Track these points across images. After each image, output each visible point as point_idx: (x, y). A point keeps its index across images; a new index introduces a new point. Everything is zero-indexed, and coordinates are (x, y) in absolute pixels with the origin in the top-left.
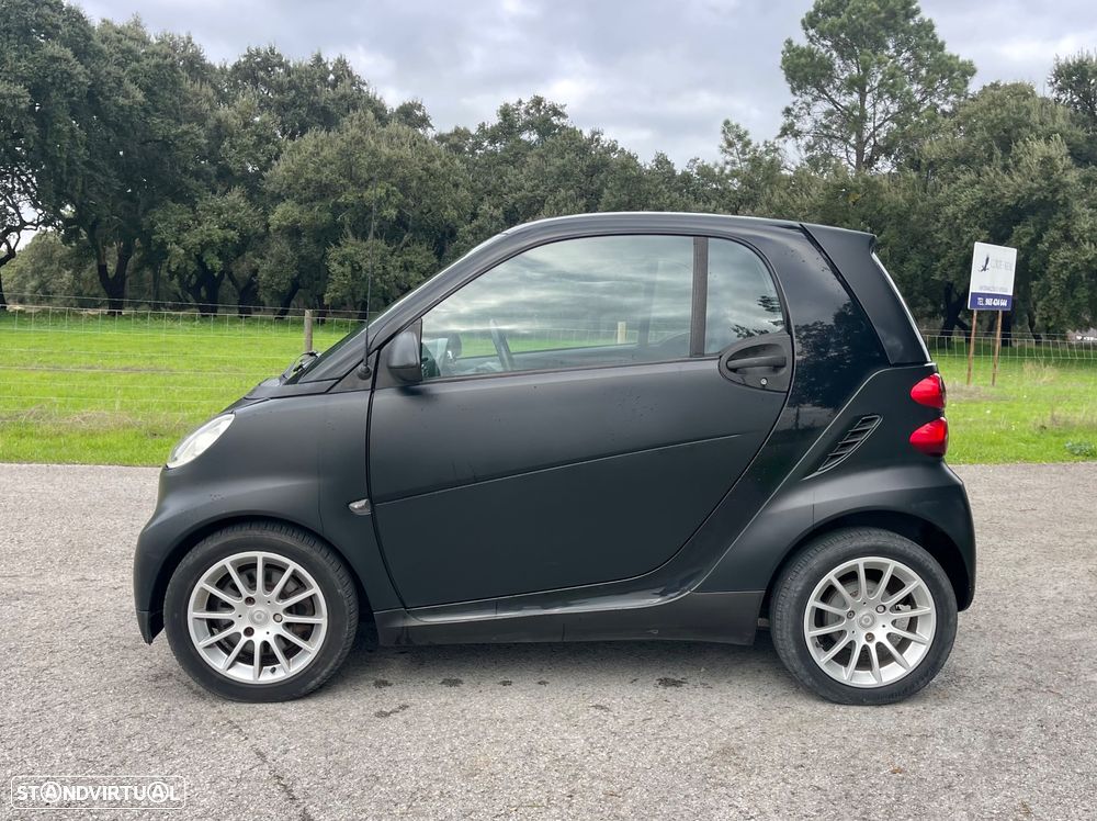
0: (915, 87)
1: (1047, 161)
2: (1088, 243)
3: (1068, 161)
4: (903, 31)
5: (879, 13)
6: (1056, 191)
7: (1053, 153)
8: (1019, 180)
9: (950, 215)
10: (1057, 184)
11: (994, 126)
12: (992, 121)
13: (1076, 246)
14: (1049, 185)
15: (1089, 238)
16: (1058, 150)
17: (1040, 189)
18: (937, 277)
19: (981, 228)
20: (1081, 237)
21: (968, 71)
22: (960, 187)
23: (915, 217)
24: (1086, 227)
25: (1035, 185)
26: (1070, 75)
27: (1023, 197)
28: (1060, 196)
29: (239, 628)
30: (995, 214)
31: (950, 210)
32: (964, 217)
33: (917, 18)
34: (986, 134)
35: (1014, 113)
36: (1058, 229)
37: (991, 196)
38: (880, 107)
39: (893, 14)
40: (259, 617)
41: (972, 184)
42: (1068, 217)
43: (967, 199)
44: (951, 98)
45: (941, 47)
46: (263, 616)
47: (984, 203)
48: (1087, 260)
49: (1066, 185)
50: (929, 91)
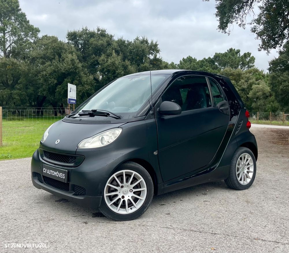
0: (22, 33)
1: (72, 60)
2: (86, 85)
3: (78, 61)
4: (17, 15)
5: (9, 8)
6: (76, 69)
7: (74, 58)
8: (65, 65)
9: (44, 74)
10: (76, 67)
11: (54, 48)
12: (53, 47)
13: (83, 86)
14: (74, 67)
15: (86, 83)
16: (75, 57)
17: (72, 68)
18: (39, 94)
19: (54, 79)
20: (84, 83)
21: (38, 31)
22: (46, 66)
23: (31, 75)
24: (85, 80)
25: (70, 67)
26: (72, 36)
27: (67, 70)
28: (77, 71)
29: (120, 196)
30: (58, 75)
31: (44, 73)
32: (49, 75)
33: (20, 12)
34: (52, 51)
35: (60, 45)
36: (77, 80)
37: (57, 70)
38: (12, 38)
39: (13, 9)
40: (125, 191)
41: (50, 66)
42: (80, 77)
43: (49, 70)
44: (33, 38)
45: (28, 22)
46: (126, 191)
47: (55, 71)
48: (86, 90)
49: (79, 68)
50: (26, 35)
